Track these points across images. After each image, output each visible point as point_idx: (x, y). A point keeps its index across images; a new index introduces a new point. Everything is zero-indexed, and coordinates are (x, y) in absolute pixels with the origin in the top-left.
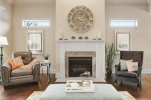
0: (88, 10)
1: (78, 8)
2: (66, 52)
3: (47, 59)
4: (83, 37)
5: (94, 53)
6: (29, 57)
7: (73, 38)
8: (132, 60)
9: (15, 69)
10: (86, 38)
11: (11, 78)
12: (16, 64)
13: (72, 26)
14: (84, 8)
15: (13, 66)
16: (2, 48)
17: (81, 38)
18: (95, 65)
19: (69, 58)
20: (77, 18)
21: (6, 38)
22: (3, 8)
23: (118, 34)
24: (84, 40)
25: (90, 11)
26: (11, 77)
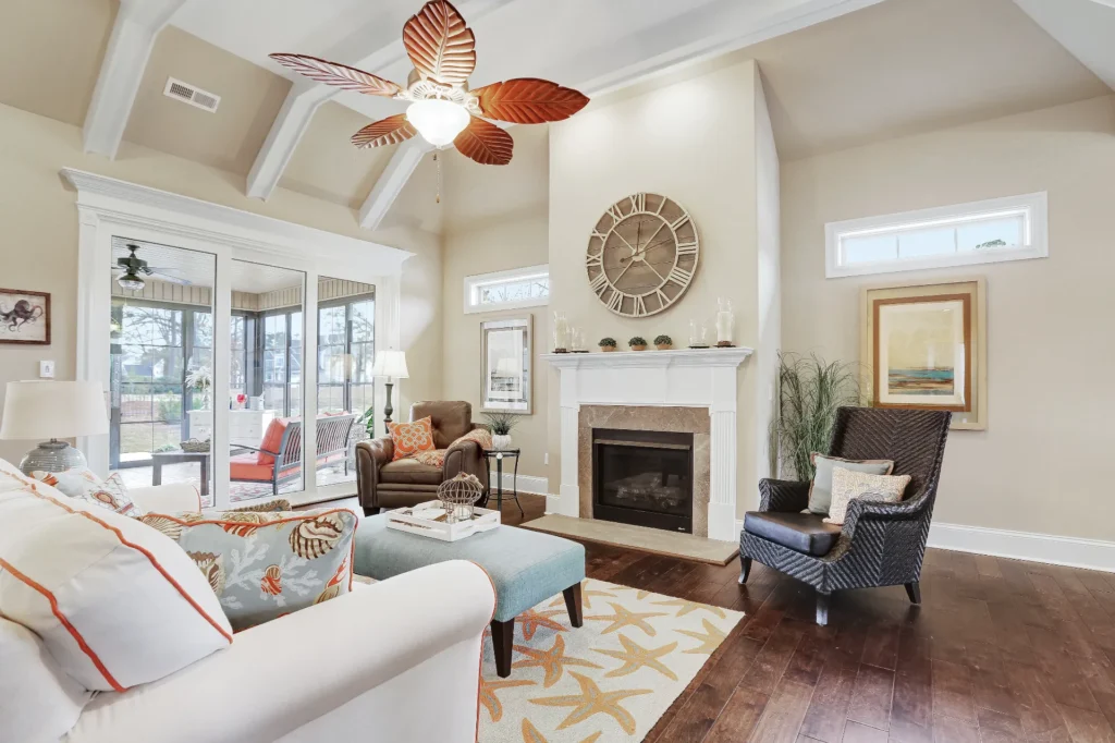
0: (671, 209)
1: (624, 206)
2: (582, 407)
3: (502, 430)
4: (650, 337)
5: (701, 415)
6: (457, 421)
7: (609, 344)
8: (890, 464)
9: (401, 457)
10: (664, 342)
11: (380, 486)
12: (407, 444)
13: (604, 294)
14: (650, 201)
15: (397, 450)
16: (389, 386)
17: (639, 343)
18: (707, 476)
19: (596, 433)
20: (621, 253)
21: (403, 354)
22: (405, 255)
23: (883, 309)
24: (653, 351)
25: (680, 212)
26: (380, 481)
